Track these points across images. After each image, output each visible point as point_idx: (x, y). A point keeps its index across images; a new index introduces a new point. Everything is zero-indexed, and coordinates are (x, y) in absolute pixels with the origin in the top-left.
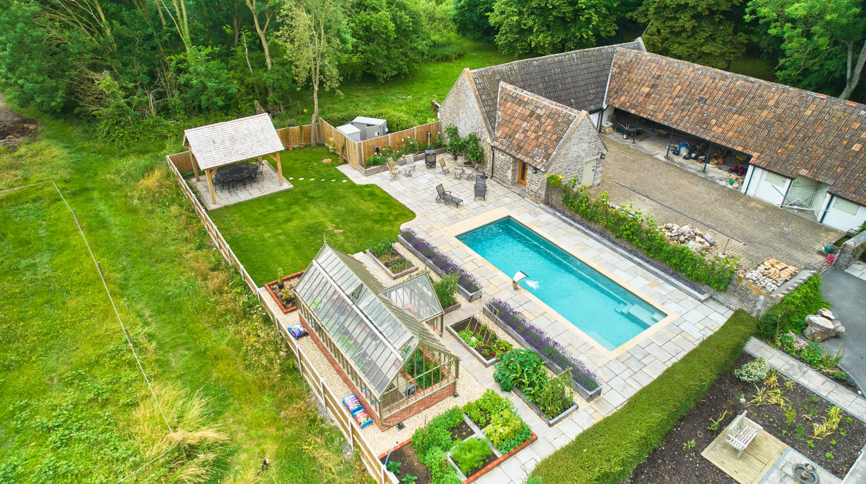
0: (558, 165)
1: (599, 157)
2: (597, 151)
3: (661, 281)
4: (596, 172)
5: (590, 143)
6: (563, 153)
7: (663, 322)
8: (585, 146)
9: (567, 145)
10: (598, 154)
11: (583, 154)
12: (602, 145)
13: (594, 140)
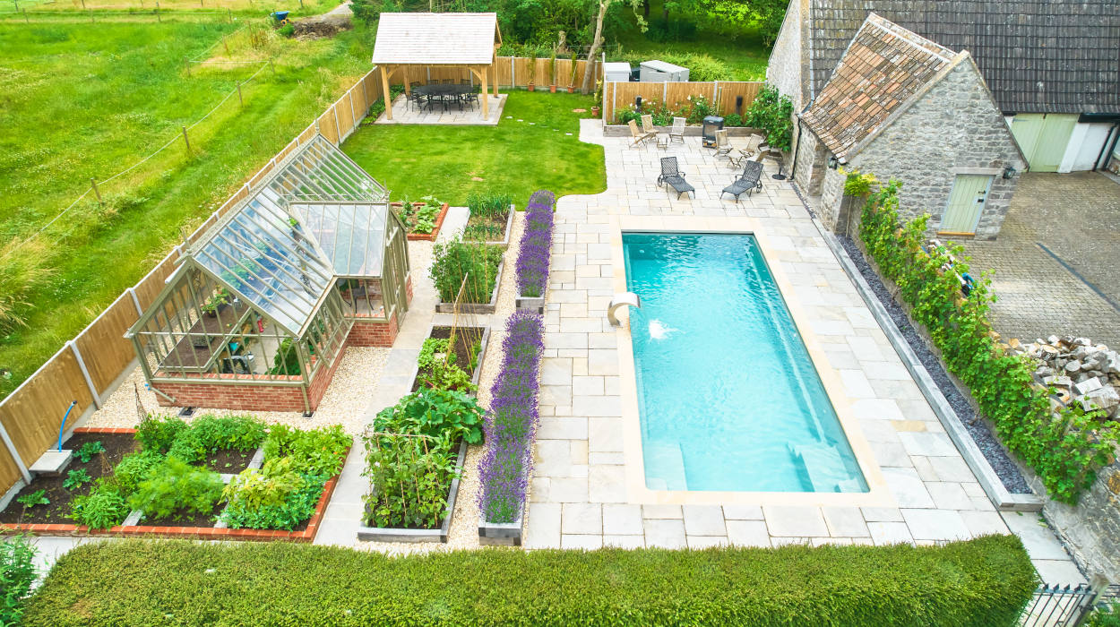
0: (877, 159)
1: (999, 172)
2: (994, 157)
3: (936, 427)
4: (988, 207)
5: (974, 131)
6: (893, 135)
7: (851, 498)
8: (959, 135)
9: (907, 119)
10: (996, 164)
11: (950, 153)
12: (1011, 147)
13: (984, 127)
